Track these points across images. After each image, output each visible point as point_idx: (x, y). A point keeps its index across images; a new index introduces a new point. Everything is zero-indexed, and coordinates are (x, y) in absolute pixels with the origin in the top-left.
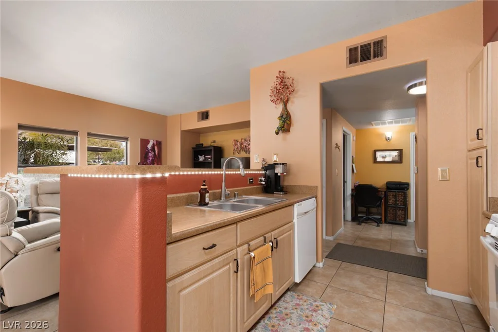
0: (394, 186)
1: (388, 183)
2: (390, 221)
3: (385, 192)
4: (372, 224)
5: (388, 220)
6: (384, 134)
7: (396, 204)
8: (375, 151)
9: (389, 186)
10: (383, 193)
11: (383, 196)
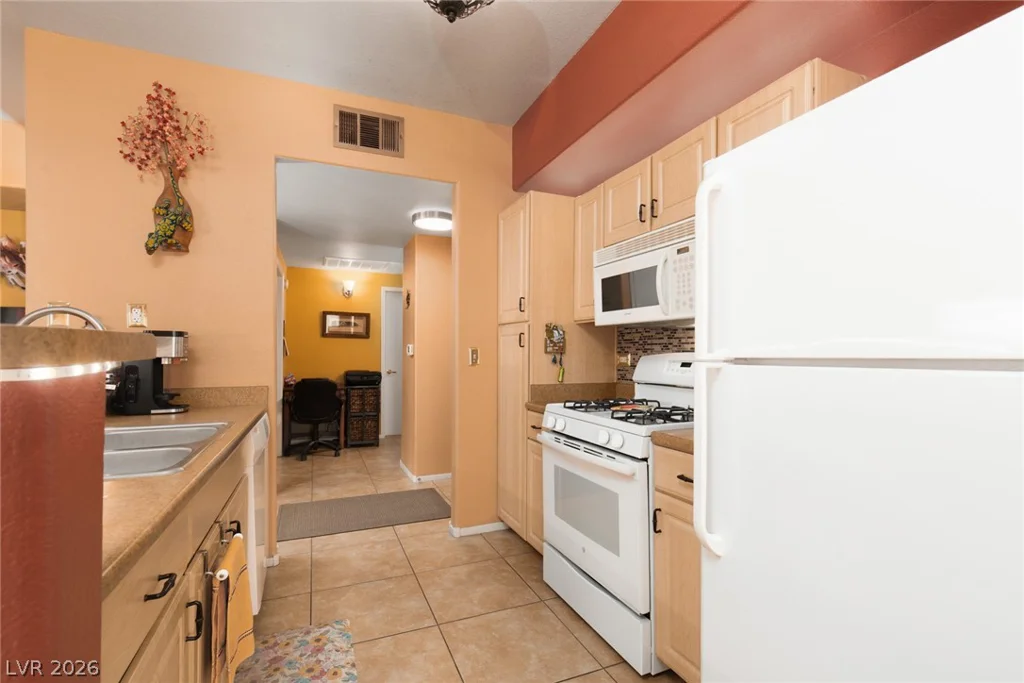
0: (358, 379)
1: (348, 374)
2: (354, 443)
3: (346, 391)
4: (325, 453)
5: (349, 442)
6: (342, 284)
7: (363, 410)
8: (325, 314)
9: (351, 378)
10: (343, 392)
11: (344, 398)
